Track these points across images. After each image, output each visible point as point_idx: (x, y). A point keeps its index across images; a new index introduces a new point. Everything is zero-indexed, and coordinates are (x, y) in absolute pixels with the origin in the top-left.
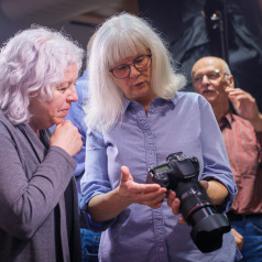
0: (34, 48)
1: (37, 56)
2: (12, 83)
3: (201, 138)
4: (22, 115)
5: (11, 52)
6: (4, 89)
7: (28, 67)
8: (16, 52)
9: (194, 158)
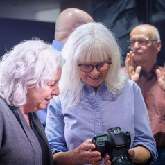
0: (35, 53)
1: (37, 59)
2: (16, 77)
3: (135, 116)
4: (22, 100)
5: (18, 54)
6: (10, 81)
7: (29, 67)
8: (21, 55)
9: (127, 133)
